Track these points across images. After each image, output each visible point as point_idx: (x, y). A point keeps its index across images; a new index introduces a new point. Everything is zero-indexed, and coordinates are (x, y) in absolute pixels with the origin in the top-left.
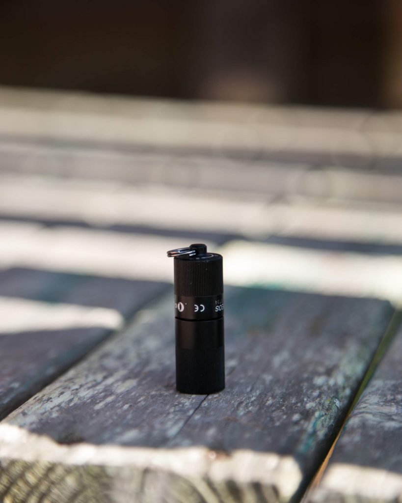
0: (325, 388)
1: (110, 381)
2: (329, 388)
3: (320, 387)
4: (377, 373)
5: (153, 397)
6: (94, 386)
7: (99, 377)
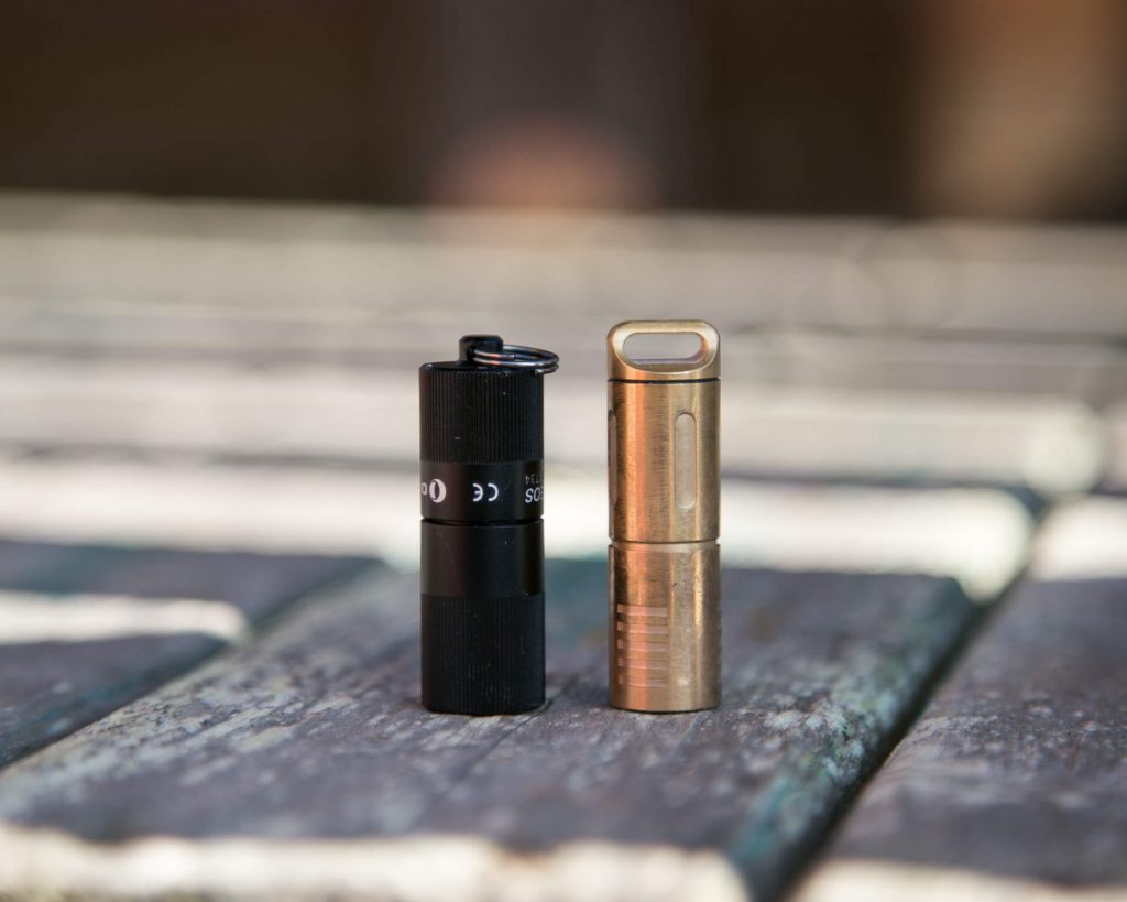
0: (798, 733)
1: (220, 730)
2: (807, 733)
3: (781, 733)
4: (933, 707)
5: (339, 758)
6: (175, 741)
7: (192, 724)
